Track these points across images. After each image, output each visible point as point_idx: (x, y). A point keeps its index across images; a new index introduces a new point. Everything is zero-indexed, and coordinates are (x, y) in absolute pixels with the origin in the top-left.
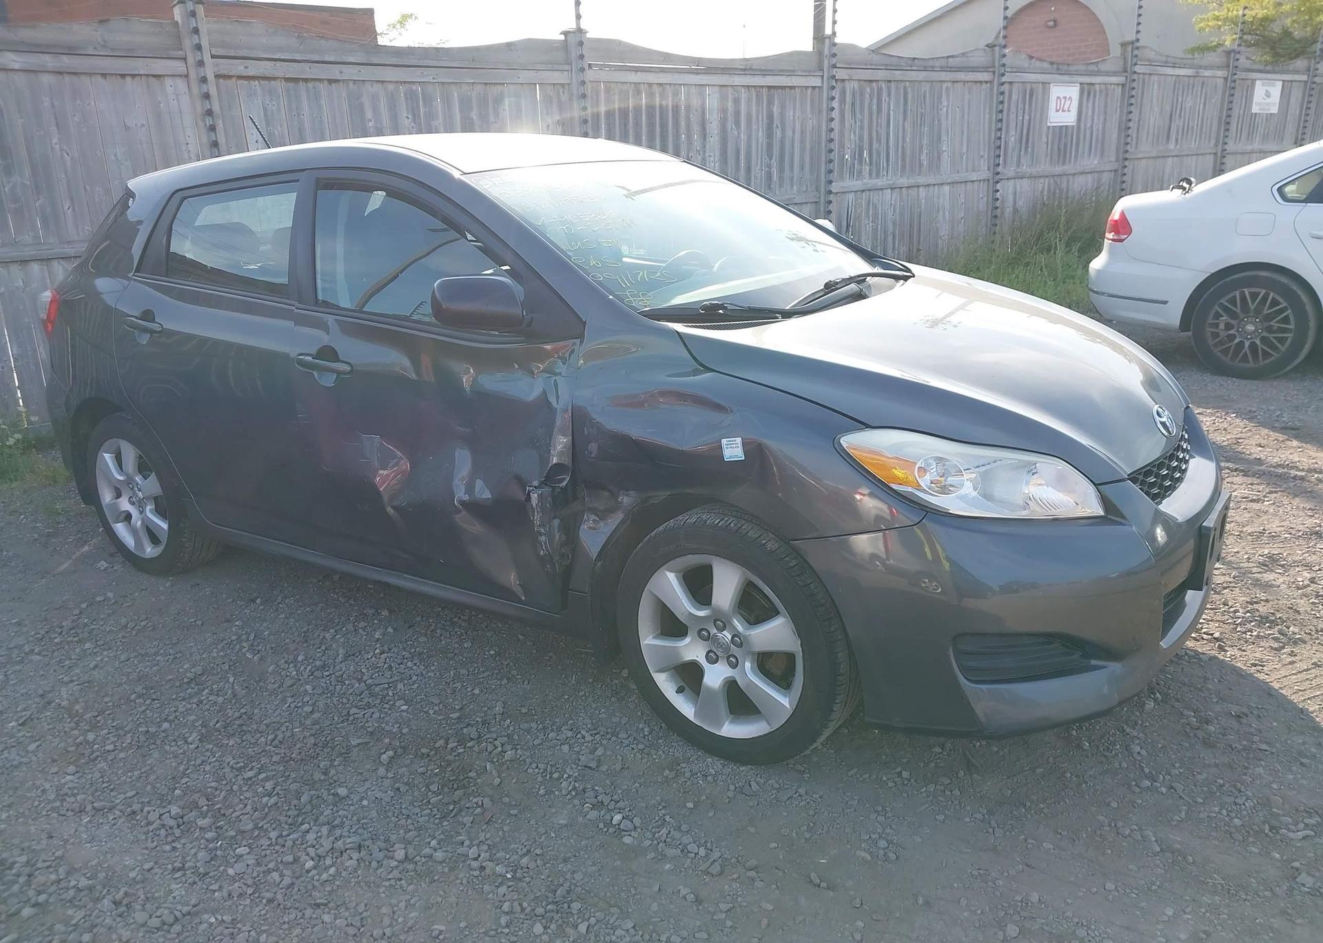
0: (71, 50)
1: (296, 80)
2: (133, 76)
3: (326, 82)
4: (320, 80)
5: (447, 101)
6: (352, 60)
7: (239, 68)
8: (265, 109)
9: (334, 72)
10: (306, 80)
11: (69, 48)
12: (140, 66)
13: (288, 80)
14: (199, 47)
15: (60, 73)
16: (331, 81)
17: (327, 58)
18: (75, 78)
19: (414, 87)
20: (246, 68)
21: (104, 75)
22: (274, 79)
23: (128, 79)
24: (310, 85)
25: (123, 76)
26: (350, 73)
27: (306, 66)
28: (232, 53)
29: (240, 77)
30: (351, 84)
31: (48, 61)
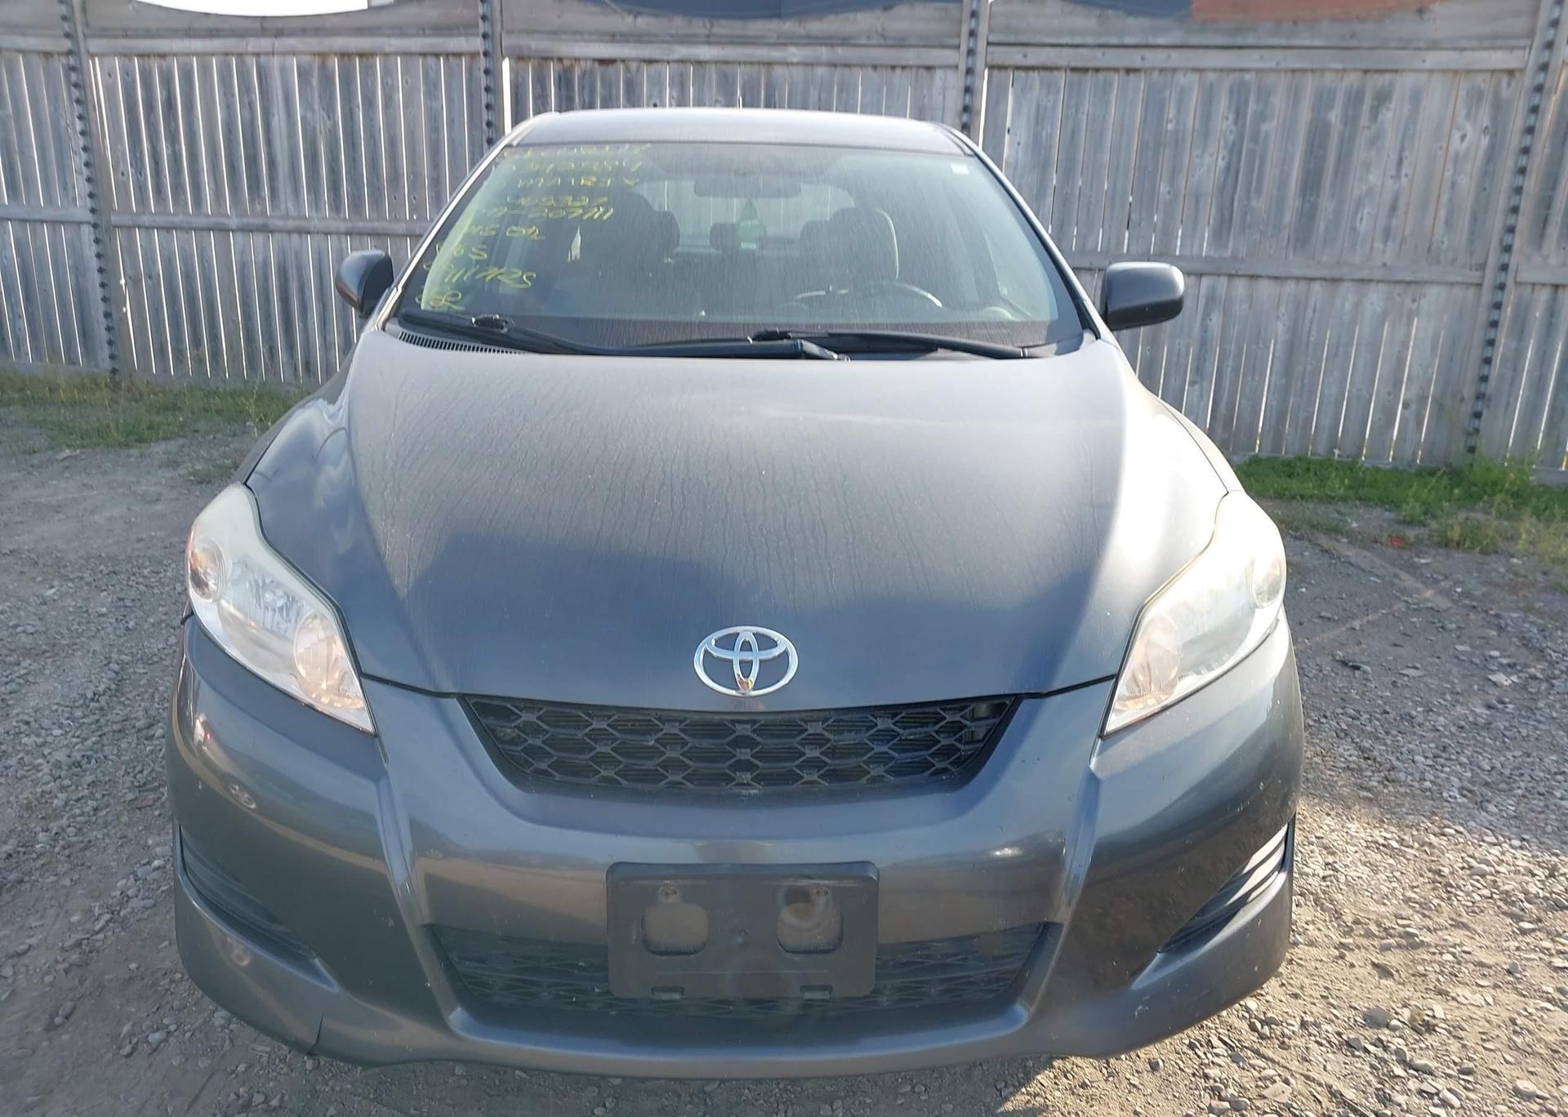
0: (845, 41)
1: (1085, 70)
2: (903, 68)
3: (1122, 73)
4: (1116, 70)
5: (1295, 96)
6: (1161, 41)
7: (1015, 56)
8: (1038, 106)
9: (1134, 59)
10: (1097, 70)
11: (844, 39)
12: (910, 56)
13: (1074, 70)
14: (972, 34)
15: (835, 65)
16: (1128, 71)
17: (1128, 40)
18: (847, 70)
19: (1247, 77)
20: (1025, 56)
21: (875, 67)
22: (1058, 69)
23: (898, 71)
24: (1101, 76)
25: (893, 68)
26: (1155, 58)
27: (1098, 53)
28: (1012, 39)
29: (1018, 68)
30: (1156, 74)
31: (824, 53)
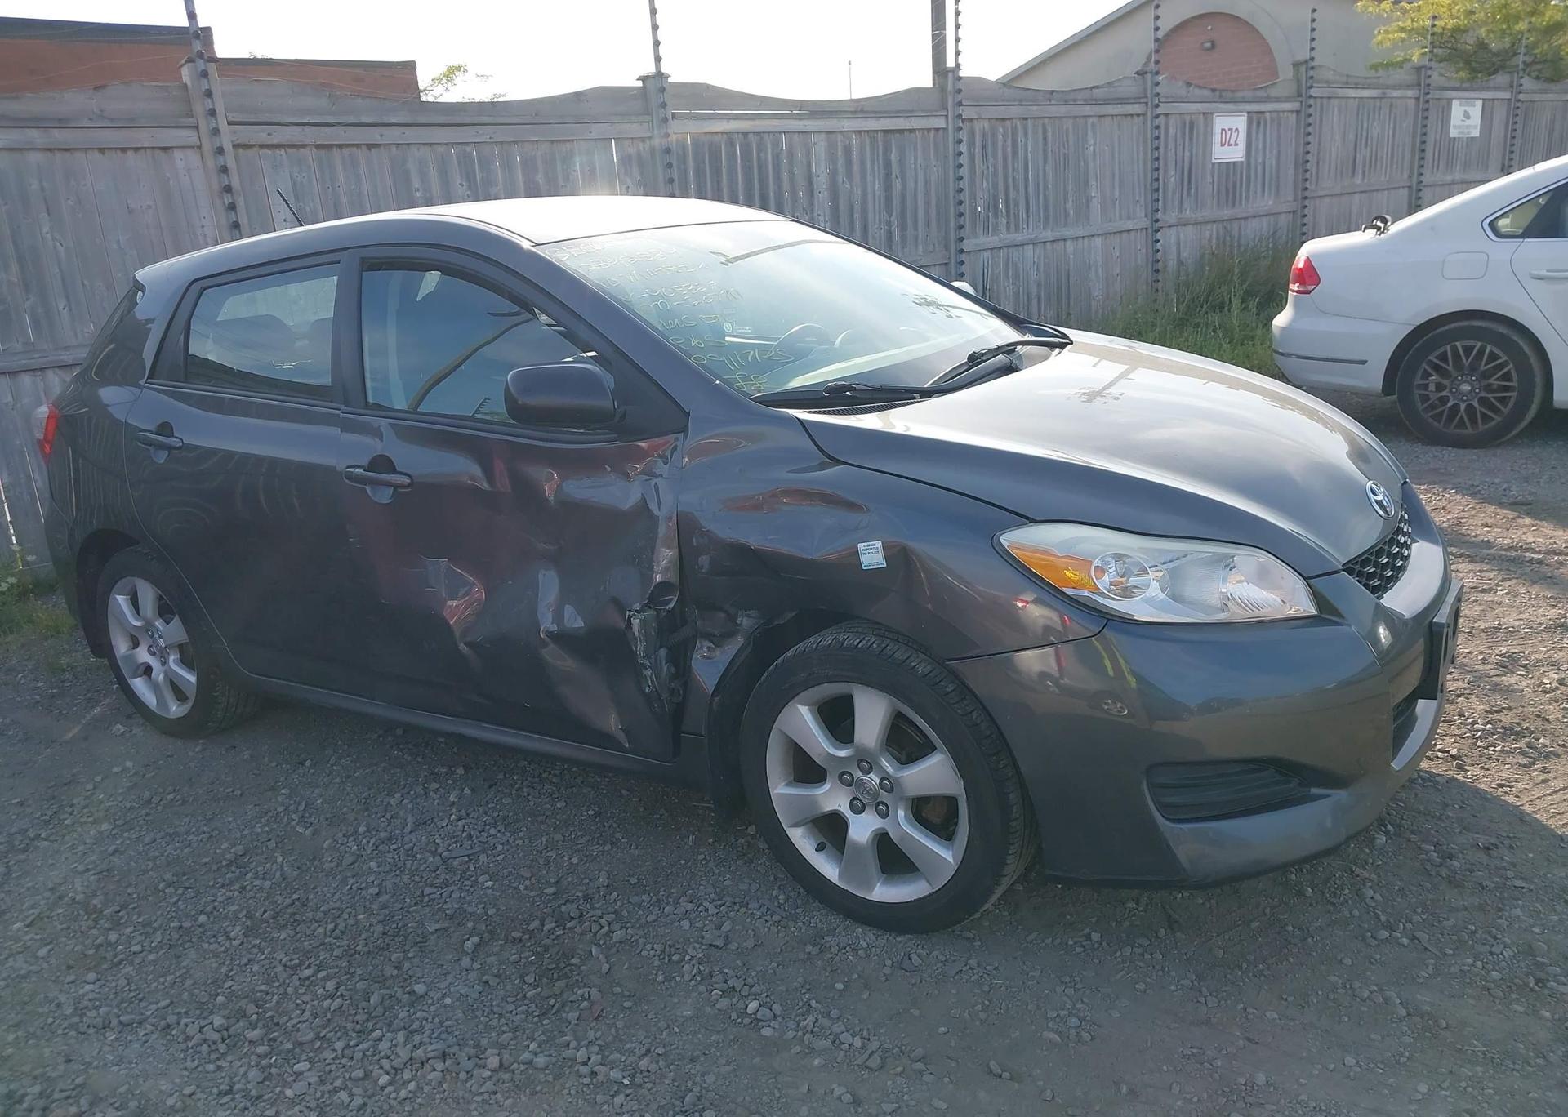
0: (62, 123)
1: (329, 147)
2: (137, 149)
3: (364, 147)
4: (358, 146)
5: (508, 165)
6: (394, 120)
7: (261, 135)
8: (294, 184)
9: (374, 135)
10: (340, 146)
11: (59, 120)
12: (144, 138)
13: (318, 147)
14: (213, 113)
15: (50, 150)
16: (370, 146)
17: (365, 119)
18: (68, 154)
19: (468, 149)
20: (269, 134)
21: (102, 150)
22: (303, 146)
23: (130, 153)
24: (346, 151)
25: (124, 150)
26: (392, 135)
27: (340, 130)
28: (253, 118)
29: (262, 146)
30: (394, 149)
31: (35, 136)
